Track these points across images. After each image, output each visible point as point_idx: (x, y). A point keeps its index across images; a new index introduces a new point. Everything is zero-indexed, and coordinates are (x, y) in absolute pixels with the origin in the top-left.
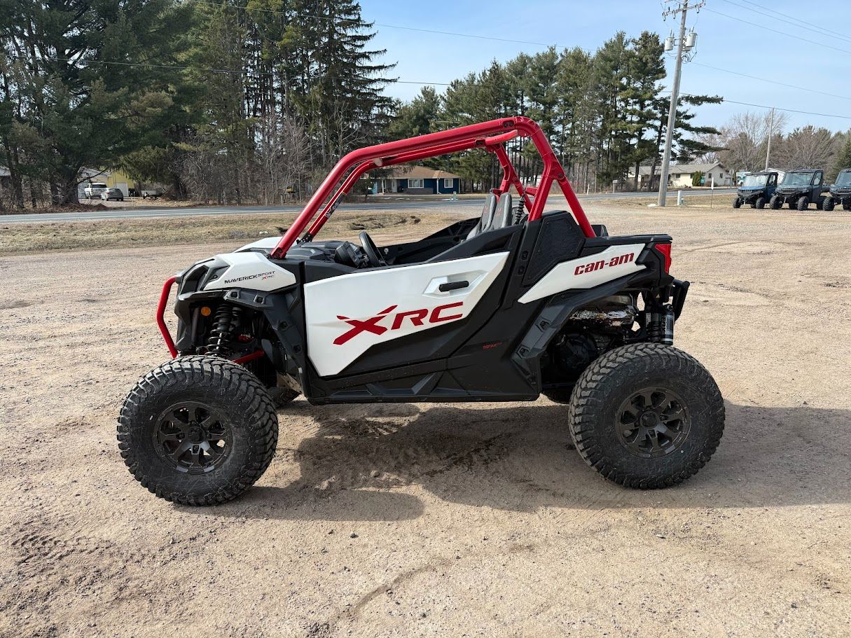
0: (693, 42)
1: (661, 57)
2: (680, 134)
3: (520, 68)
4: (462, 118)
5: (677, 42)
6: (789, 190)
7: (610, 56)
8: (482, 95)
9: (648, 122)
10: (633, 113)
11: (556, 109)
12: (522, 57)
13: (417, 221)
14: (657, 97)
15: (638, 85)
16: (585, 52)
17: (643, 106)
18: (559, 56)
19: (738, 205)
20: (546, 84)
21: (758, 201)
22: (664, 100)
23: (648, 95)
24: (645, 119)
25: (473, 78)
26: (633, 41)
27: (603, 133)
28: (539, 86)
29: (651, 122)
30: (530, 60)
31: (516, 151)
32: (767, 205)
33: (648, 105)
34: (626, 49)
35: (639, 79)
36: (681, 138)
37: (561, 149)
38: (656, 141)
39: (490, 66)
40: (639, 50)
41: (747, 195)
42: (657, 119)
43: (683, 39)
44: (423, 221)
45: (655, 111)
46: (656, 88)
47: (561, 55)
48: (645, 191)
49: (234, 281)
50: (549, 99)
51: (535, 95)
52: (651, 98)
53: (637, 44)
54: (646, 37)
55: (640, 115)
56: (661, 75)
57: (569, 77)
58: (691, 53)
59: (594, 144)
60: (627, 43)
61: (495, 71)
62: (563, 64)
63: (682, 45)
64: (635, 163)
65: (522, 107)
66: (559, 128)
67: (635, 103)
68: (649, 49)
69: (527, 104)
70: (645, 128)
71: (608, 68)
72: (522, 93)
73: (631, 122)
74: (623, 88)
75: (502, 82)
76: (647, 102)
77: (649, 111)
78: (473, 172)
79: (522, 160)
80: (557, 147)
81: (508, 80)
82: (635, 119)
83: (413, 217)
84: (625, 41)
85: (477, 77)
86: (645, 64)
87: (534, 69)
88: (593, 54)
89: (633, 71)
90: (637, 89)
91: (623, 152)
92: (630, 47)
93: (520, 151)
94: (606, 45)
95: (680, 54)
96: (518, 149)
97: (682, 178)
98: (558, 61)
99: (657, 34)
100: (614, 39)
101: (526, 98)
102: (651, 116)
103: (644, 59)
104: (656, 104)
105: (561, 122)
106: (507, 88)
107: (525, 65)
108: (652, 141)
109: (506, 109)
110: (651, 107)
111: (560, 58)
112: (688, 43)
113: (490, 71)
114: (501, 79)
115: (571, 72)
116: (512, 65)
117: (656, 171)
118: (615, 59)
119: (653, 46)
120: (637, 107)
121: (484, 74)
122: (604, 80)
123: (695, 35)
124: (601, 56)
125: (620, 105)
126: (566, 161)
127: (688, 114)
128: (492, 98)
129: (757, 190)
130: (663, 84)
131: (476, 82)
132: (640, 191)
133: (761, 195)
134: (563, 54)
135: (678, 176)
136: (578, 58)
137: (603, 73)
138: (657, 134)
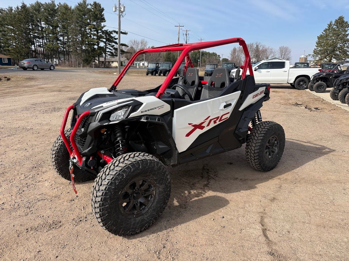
0: (124, 10)
1: (103, 13)
2: (114, 46)
3: (37, 8)
4: (8, 28)
5: (118, 9)
6: (164, 69)
7: (81, 9)
8: (18, 18)
9: (101, 39)
10: (94, 35)
11: (58, 29)
12: (38, 2)
13: (9, 79)
14: (103, 30)
15: (95, 23)
16: (69, 5)
17: (98, 33)
18: (57, 5)
19: (147, 74)
20: (52, 17)
21: (154, 73)
22: (106, 31)
23: (99, 28)
24: (99, 38)
25: (11, 9)
26: (90, 5)
27: (82, 42)
28: (49, 18)
29: (102, 39)
30: (42, 5)
31: (41, 47)
32: (157, 75)
33: (100, 32)
34: (88, 7)
35: (95, 21)
36: (114, 47)
37: (64, 48)
38: (105, 48)
39: (21, 5)
40: (93, 9)
41: (151, 71)
42: (104, 38)
43: (120, 8)
44: (12, 79)
45: (103, 35)
46: (102, 25)
47: (58, 5)
48: (103, 68)
49: (146, 111)
50: (55, 24)
51: (47, 22)
52: (101, 30)
53: (92, 6)
54: (95, 3)
55: (97, 36)
56: (104, 21)
57: (64, 16)
58: (123, 14)
59: (79, 47)
60: (88, 5)
61: (24, 6)
62: (59, 9)
63: (120, 10)
64: (97, 56)
65: (41, 27)
66: (61, 38)
67: (95, 31)
68: (97, 9)
69: (43, 26)
70: (100, 42)
71: (81, 14)
72: (40, 20)
73: (94, 39)
74: (88, 24)
75: (29, 13)
76: (99, 31)
77: (100, 35)
78: (19, 55)
79: (45, 51)
80: (61, 47)
81: (32, 13)
82: (95, 37)
83: (6, 77)
84: (87, 4)
85: (14, 9)
86: (97, 15)
87: (45, 9)
88: (73, 7)
89: (92, 18)
90: (94, 25)
91: (92, 51)
92: (89, 7)
93: (43, 47)
94: (79, 4)
95: (119, 14)
96: (42, 46)
97: (114, 63)
98: (56, 8)
99: (100, 3)
100: (82, 2)
101: (42, 23)
102: (101, 37)
103: (96, 13)
104: (103, 32)
105: (61, 36)
106: (32, 17)
107: (40, 7)
108: (103, 47)
109: (32, 27)
110: (101, 33)
111: (57, 7)
112: (122, 10)
113: (21, 7)
114: (28, 12)
115: (64, 14)
116: (32, 6)
117: (106, 60)
118: (84, 11)
119: (99, 8)
120: (96, 33)
121: (18, 8)
122: (80, 19)
123: (124, 7)
124: (77, 8)
125: (88, 31)
126: (67, 53)
127: (115, 38)
128: (24, 20)
129: (153, 69)
130: (105, 25)
131: (13, 11)
132: (101, 67)
133: (155, 71)
134: (59, 5)
135: (113, 62)
136: (66, 7)
137: (79, 16)
138: (105, 44)
